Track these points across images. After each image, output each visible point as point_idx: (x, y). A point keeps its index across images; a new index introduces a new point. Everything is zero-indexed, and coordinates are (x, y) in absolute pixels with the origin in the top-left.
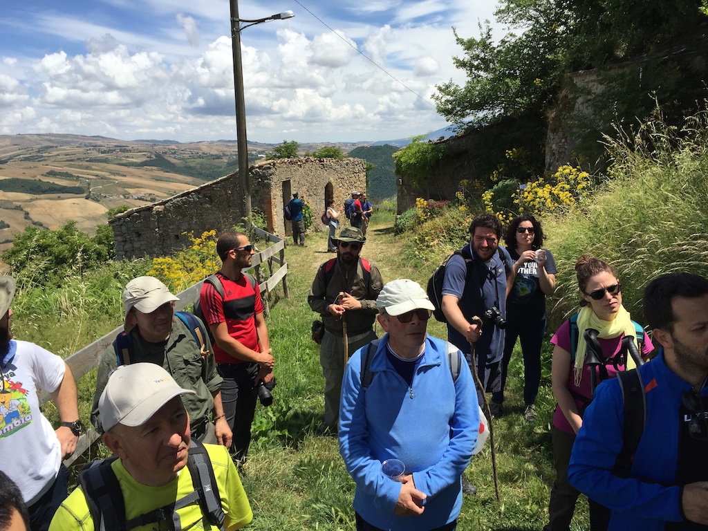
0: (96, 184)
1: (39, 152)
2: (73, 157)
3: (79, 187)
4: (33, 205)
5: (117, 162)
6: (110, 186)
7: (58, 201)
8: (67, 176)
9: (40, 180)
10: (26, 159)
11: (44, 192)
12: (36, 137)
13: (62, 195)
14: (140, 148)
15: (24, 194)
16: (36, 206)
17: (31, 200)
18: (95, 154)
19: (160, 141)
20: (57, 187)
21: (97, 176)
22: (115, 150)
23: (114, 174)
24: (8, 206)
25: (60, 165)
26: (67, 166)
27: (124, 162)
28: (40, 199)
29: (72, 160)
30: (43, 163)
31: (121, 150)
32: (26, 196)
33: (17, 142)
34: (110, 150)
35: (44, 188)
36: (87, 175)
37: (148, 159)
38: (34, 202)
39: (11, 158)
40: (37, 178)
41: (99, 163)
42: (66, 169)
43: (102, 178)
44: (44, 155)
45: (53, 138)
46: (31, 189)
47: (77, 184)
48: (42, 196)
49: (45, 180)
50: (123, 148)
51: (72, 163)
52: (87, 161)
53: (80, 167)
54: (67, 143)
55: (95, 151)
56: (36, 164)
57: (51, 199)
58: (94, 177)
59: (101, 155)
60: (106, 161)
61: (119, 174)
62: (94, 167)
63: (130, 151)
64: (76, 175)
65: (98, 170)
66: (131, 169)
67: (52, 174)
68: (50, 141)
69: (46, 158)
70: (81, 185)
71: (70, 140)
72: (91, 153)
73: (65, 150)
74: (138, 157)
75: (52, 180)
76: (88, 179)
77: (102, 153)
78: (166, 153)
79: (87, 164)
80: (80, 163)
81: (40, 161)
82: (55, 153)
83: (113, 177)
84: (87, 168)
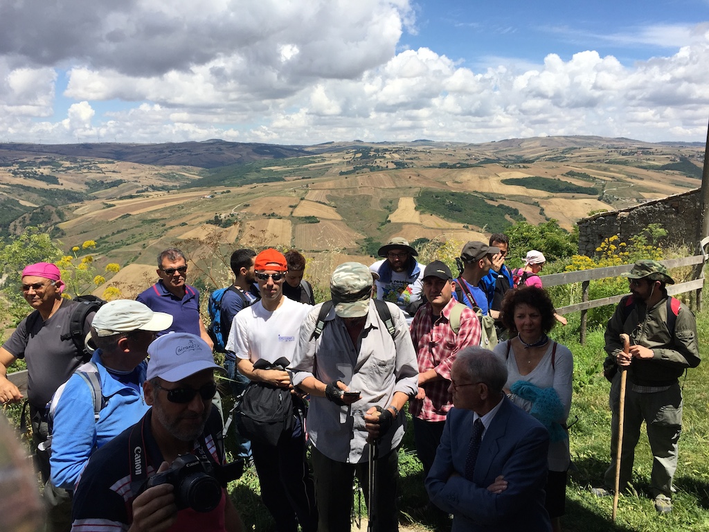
0: (611, 187)
1: (563, 153)
2: (593, 158)
3: (593, 188)
4: (549, 202)
5: (636, 165)
6: (625, 189)
7: (572, 201)
8: (584, 176)
9: (559, 180)
10: (551, 160)
11: (561, 191)
12: (563, 139)
13: (576, 195)
14: (665, 151)
15: (543, 191)
16: (551, 204)
17: (548, 197)
18: (616, 156)
19: (689, 144)
20: (574, 187)
21: (613, 178)
22: (636, 153)
23: (631, 177)
24: (528, 201)
25: (579, 166)
26: (586, 167)
27: (645, 164)
28: (556, 197)
29: (592, 162)
30: (564, 163)
31: (643, 153)
32: (544, 194)
33: (545, 143)
34: (631, 152)
35: (561, 187)
36: (604, 176)
37: (671, 162)
38: (550, 200)
39: (538, 158)
40: (556, 178)
41: (618, 166)
42: (585, 170)
43: (618, 181)
44: (567, 156)
45: (578, 140)
46: (550, 187)
47: (593, 185)
48: (558, 195)
49: (563, 179)
50: (646, 151)
51: (592, 164)
52: (606, 163)
53: (599, 168)
54: (591, 145)
55: (616, 153)
56: (558, 164)
57: (565, 198)
58: (610, 179)
59: (621, 157)
60: (625, 163)
61: (636, 177)
62: (612, 169)
63: (653, 153)
64: (593, 176)
65: (616, 172)
66: (650, 173)
67: (571, 174)
68: (575, 142)
69: (568, 159)
70: (596, 186)
71: (594, 141)
72: (612, 155)
73: (587, 151)
74: (660, 160)
75: (570, 180)
76: (604, 180)
77: (623, 155)
78: (693, 156)
79: (606, 165)
80: (599, 165)
81: (562, 161)
82: (577, 154)
83: (629, 180)
84: (605, 170)
